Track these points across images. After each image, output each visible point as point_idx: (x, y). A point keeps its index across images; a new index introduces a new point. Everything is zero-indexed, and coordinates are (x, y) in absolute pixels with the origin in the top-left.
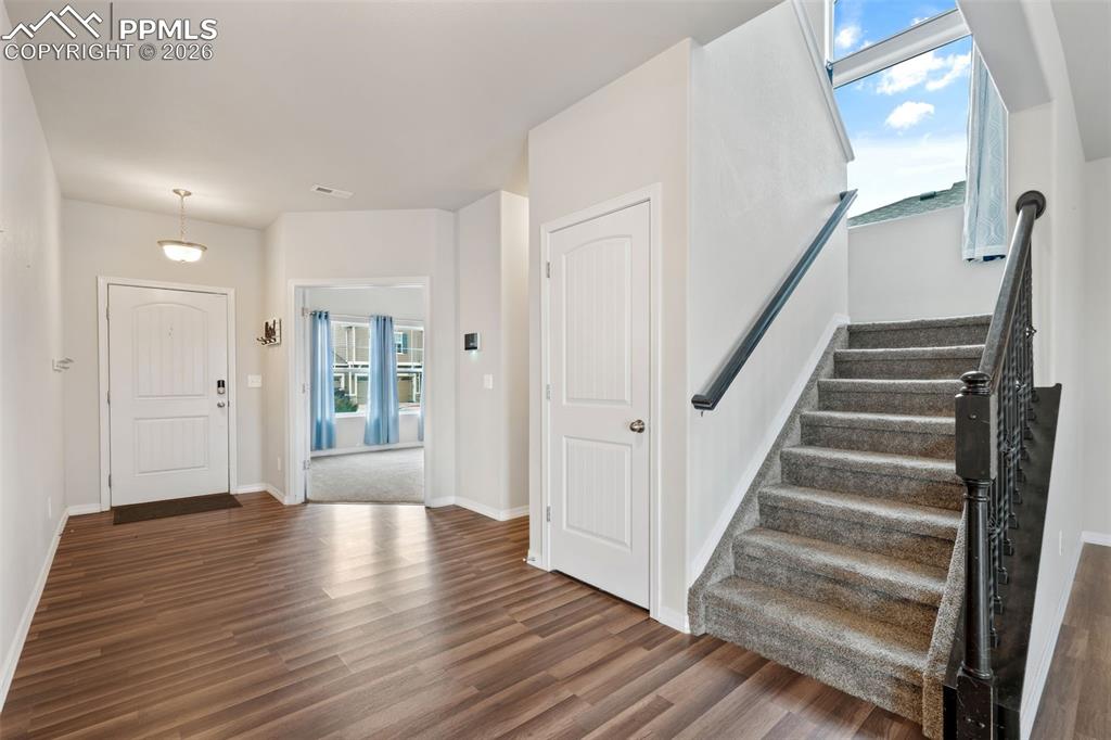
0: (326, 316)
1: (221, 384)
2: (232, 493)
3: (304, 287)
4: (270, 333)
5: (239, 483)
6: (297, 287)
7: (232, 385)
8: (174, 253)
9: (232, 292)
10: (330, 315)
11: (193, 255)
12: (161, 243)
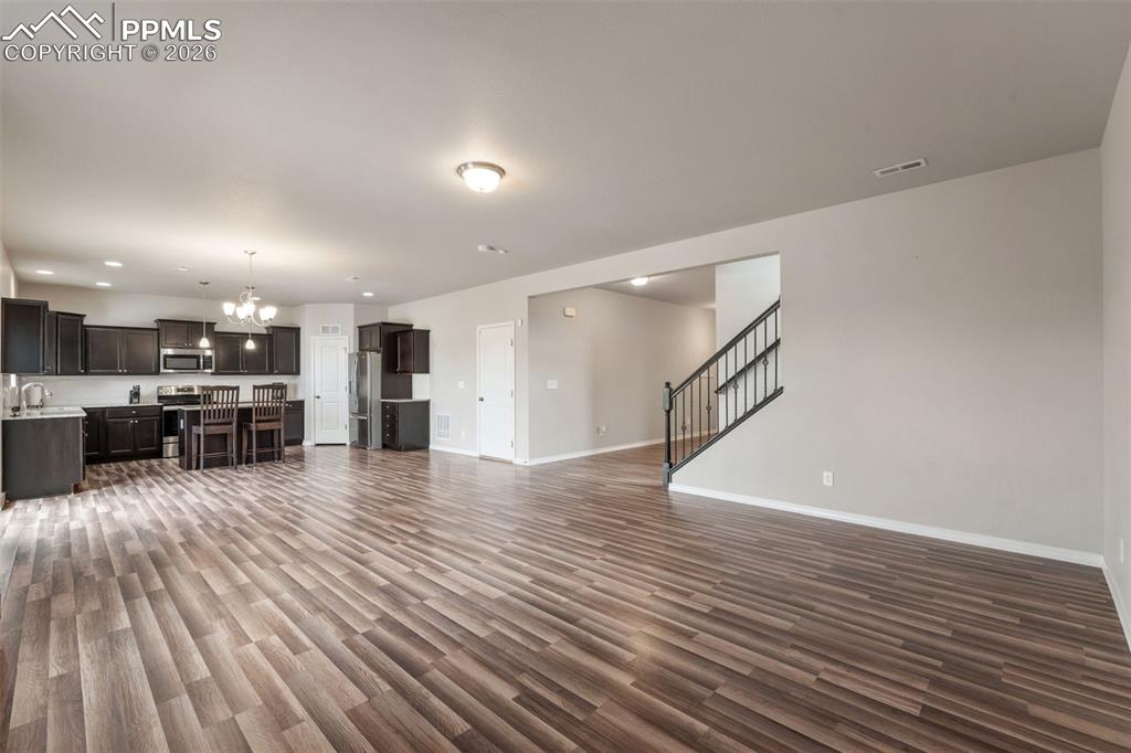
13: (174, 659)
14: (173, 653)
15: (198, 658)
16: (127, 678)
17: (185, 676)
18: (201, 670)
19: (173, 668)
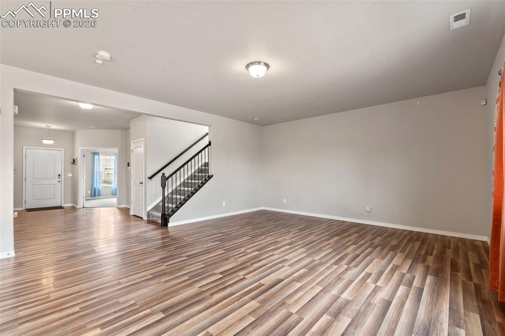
0: (98, 154)
1: (59, 175)
2: (62, 206)
3: (84, 150)
4: (74, 161)
5: (65, 203)
6: (81, 150)
7: (63, 176)
8: (45, 142)
9: (63, 150)
10: (100, 154)
11: (51, 142)
12: (42, 139)
13: (407, 299)
14: (405, 302)
15: (399, 293)
16: (429, 304)
17: (409, 290)
18: (402, 289)
19: (410, 296)
